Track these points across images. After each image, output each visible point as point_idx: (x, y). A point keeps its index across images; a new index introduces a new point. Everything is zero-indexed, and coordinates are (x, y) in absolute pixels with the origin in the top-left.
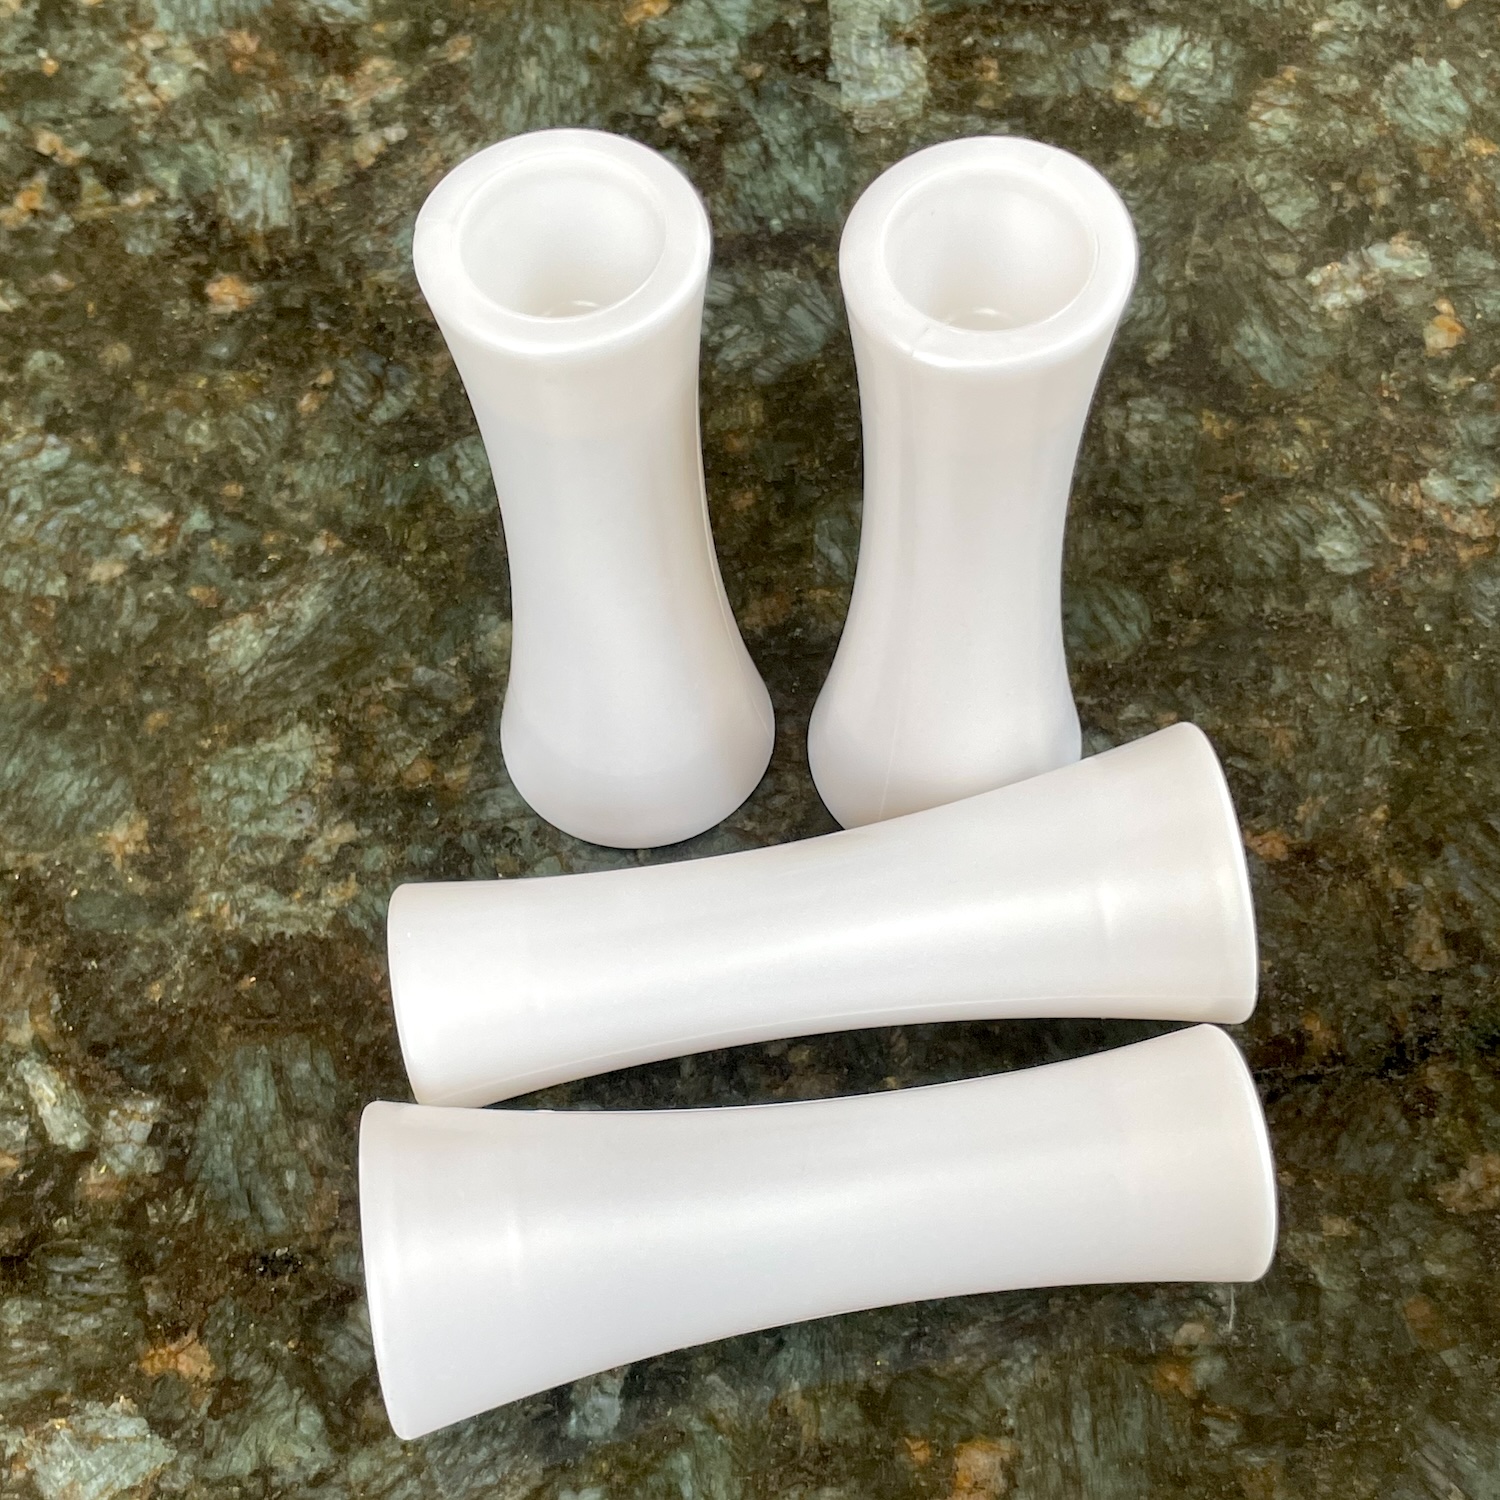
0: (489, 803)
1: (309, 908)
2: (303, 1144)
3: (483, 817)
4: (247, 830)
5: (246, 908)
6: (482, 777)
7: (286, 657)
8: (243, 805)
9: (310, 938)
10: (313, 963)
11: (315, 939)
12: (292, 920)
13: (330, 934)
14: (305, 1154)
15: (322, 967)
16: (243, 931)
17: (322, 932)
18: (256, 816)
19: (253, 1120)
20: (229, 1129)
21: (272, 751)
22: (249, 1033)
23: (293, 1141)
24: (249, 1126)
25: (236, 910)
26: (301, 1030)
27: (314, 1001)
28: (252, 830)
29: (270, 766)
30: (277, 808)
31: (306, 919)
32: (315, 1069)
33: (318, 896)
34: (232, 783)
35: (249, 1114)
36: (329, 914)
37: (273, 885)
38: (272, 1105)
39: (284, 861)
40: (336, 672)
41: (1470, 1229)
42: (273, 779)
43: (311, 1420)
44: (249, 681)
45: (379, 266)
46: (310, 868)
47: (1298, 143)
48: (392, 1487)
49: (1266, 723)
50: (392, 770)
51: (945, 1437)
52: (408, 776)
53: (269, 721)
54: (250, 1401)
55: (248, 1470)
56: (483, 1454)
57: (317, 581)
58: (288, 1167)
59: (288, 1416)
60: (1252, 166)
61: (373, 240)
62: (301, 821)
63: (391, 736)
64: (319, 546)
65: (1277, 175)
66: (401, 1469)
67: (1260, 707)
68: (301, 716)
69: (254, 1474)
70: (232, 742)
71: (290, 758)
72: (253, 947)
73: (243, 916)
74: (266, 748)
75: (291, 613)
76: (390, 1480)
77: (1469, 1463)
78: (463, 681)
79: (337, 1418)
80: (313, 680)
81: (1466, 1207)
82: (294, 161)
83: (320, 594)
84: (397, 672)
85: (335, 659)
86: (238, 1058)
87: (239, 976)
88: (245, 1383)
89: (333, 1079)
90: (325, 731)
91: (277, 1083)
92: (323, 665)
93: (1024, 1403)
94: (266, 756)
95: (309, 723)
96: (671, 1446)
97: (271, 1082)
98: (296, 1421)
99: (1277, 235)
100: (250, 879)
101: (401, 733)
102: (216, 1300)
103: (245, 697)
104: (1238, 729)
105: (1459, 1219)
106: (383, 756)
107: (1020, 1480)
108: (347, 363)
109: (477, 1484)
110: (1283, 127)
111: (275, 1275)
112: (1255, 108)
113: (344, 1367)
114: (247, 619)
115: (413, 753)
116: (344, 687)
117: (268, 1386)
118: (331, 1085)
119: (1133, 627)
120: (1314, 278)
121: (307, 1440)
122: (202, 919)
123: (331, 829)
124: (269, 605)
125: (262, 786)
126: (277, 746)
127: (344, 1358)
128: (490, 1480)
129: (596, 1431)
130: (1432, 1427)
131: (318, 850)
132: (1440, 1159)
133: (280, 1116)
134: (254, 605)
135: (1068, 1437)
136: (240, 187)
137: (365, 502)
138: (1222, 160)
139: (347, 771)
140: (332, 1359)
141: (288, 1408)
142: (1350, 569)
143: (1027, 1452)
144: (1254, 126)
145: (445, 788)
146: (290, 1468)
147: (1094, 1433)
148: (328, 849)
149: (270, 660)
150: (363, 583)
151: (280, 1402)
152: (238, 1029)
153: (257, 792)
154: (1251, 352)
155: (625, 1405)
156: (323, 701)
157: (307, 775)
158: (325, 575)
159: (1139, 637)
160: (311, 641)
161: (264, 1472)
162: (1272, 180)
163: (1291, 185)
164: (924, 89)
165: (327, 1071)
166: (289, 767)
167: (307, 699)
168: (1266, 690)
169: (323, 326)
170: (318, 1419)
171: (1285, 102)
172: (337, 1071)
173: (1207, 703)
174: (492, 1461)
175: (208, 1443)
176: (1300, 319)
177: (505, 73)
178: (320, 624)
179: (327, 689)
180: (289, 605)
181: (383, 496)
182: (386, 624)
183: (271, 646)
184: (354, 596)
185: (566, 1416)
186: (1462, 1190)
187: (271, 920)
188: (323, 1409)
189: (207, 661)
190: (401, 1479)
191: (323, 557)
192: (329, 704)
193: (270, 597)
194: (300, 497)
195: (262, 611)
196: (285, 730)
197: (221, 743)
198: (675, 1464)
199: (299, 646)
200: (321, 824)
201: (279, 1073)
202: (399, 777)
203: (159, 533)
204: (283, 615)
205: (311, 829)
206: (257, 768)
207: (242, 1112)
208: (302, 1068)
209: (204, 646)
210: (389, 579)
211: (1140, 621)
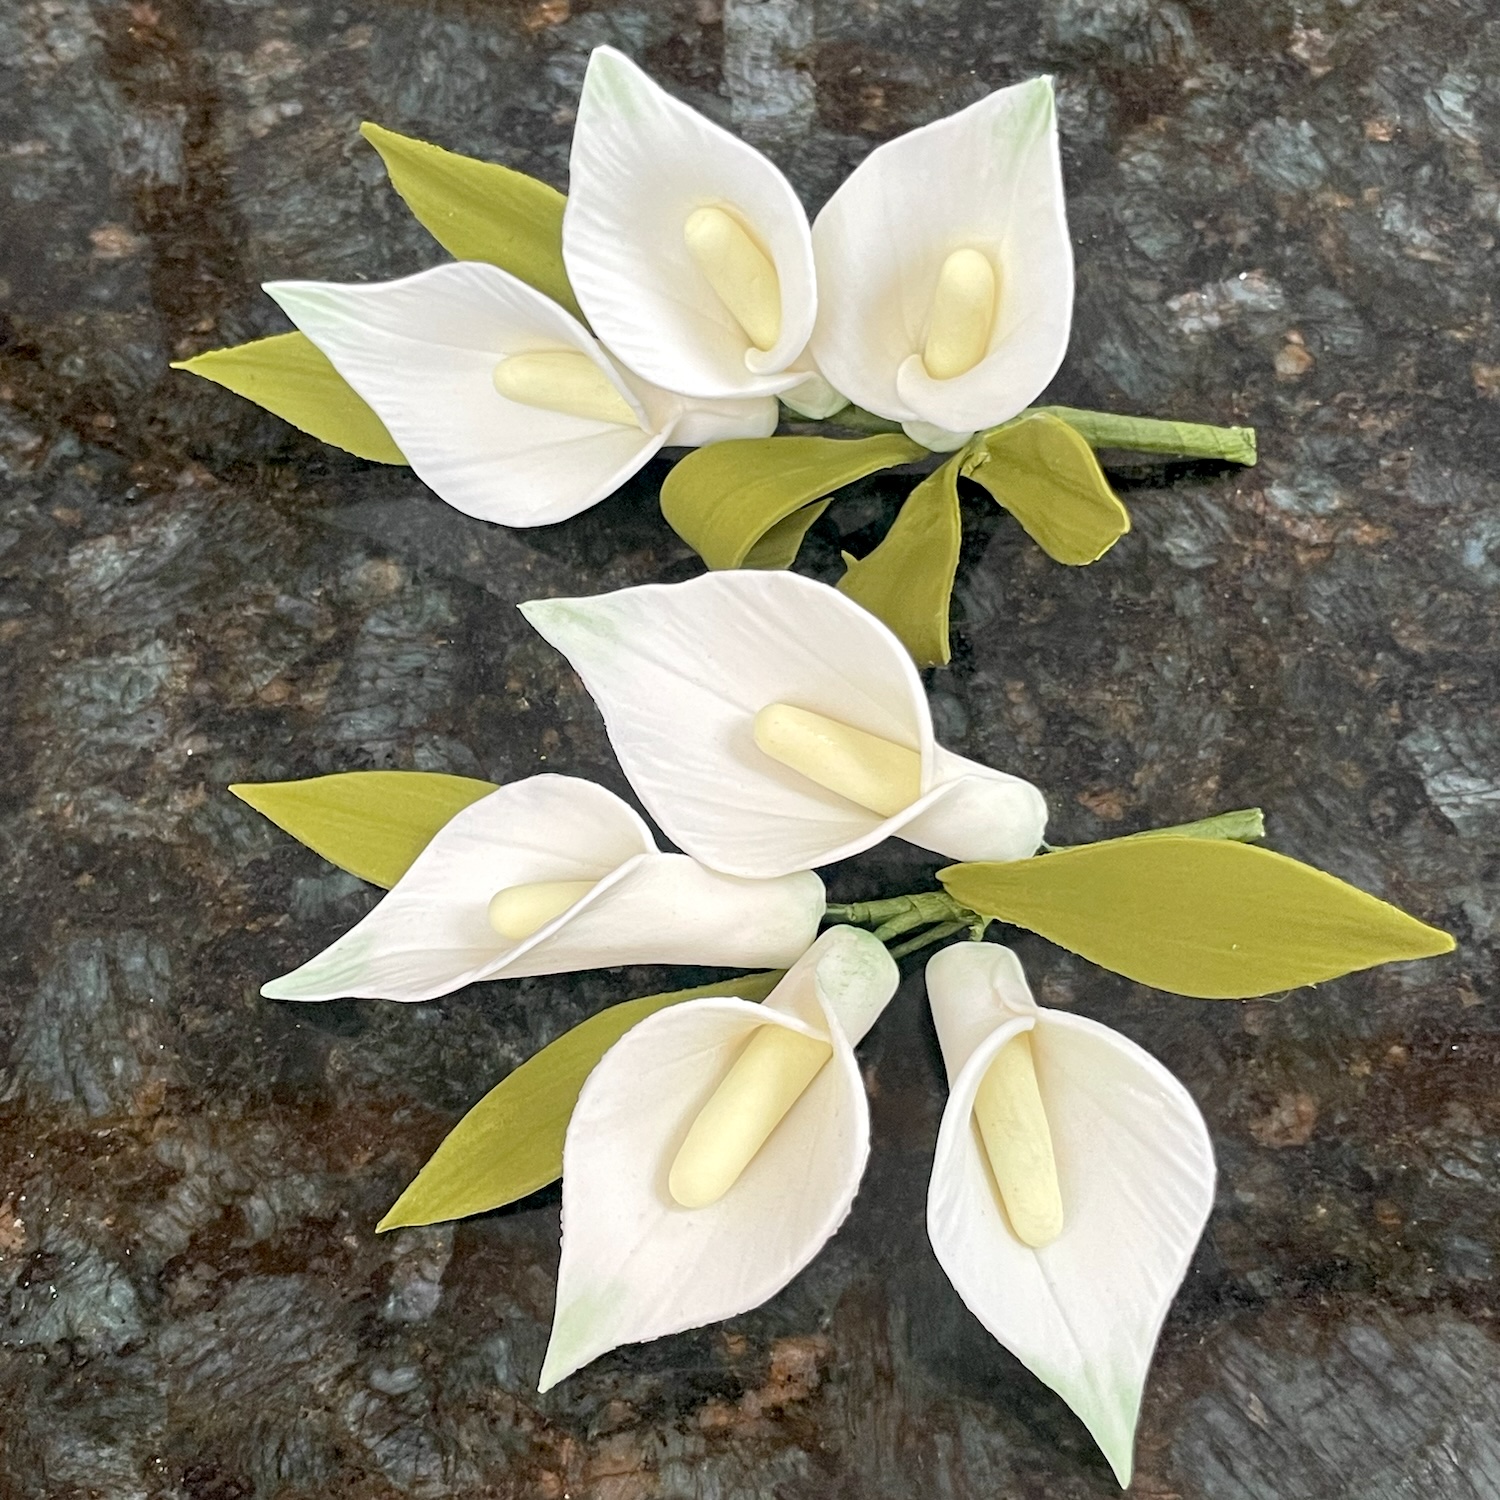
0: (345, 725)
1: (154, 813)
2: (133, 1034)
3: (338, 738)
4: (96, 736)
5: (90, 808)
6: (340, 701)
7: (147, 578)
8: (95, 712)
9: (154, 841)
10: (155, 863)
11: (158, 841)
12: (136, 823)
13: (174, 838)
14: (135, 1042)
15: (163, 868)
16: (85, 830)
17: (167, 836)
18: (106, 724)
19: (83, 1007)
20: (57, 1015)
21: (128, 664)
22: (85, 926)
23: (124, 1029)
24: (79, 1014)
25: (79, 809)
26: (136, 926)
27: (153, 899)
28: (103, 737)
29: (125, 678)
30: (128, 718)
31: (149, 822)
32: (150, 963)
33: (165, 801)
34: (84, 691)
35: (79, 1002)
36: (175, 819)
37: (120, 789)
38: (103, 995)
39: (133, 767)
40: (199, 593)
41: (1279, 1162)
42: (127, 690)
43: (122, 1293)
44: (108, 598)
45: (267, 227)
46: (158, 775)
47: (1164, 184)
48: (203, 1360)
49: (1108, 697)
50: (249, 689)
51: (762, 1332)
52: (264, 695)
53: (125, 635)
54: (61, 1272)
55: (55, 1338)
56: (298, 1331)
57: (184, 510)
58: (116, 1053)
59: (99, 1288)
60: (1121, 200)
61: (262, 203)
62: (152, 731)
63: (249, 658)
64: (188, 478)
65: (1145, 212)
66: (212, 1344)
67: (1104, 682)
68: (158, 635)
69: (62, 1341)
70: (87, 653)
71: (145, 672)
72: (96, 847)
73: (86, 817)
74: (122, 661)
75: (156, 537)
76: (201, 1352)
77: (1269, 1375)
78: (327, 613)
79: (150, 1293)
80: (174, 602)
81: (1277, 1142)
82: (188, 126)
83: (186, 521)
84: (258, 599)
85: (197, 582)
86: (71, 949)
87: (78, 873)
88: (58, 1256)
89: (167, 974)
90: (182, 648)
91: (111, 974)
92: (184, 588)
93: (842, 1303)
94: (121, 668)
95: (167, 640)
96: (488, 1332)
97: (104, 974)
98: (108, 1293)
99: (1139, 263)
100: (96, 783)
101: (259, 655)
102: (34, 1175)
103: (104, 613)
104: (1082, 700)
105: (1271, 1154)
106: (241, 676)
107: (834, 1376)
108: (228, 312)
109: (290, 1359)
110: (1151, 169)
111: (95, 1155)
112: (1125, 150)
113: (160, 1244)
114: (110, 541)
115: (270, 675)
116: (205, 609)
117: (79, 1261)
118: (164, 979)
119: (987, 604)
120: (1174, 305)
121: (118, 1312)
122: (43, 817)
123: (182, 741)
124: (134, 529)
125: (115, 696)
126: (132, 660)
127: (161, 1236)
128: (303, 1356)
129: (414, 1314)
130: (1235, 1341)
131: (166, 760)
132: (1254, 1097)
133: (111, 1007)
134: (120, 529)
135: (884, 1338)
136: (132, 147)
137: (237, 440)
138: (1092, 193)
139: (202, 687)
140: (147, 1236)
141: (99, 1281)
142: (1195, 564)
143: (841, 1349)
144: (1125, 166)
145: (301, 708)
146: (99, 1337)
147: (908, 1337)
148: (177, 759)
149: (131, 580)
150: (231, 515)
151: (92, 1275)
152: (73, 921)
153: (109, 702)
154: (1110, 366)
155: (444, 1292)
156: (182, 621)
157: (161, 689)
158: (192, 505)
159: (992, 612)
160: (173, 564)
161: (70, 1342)
162: (1138, 215)
163: (1157, 220)
164: (811, 110)
165: (161, 965)
166: (144, 680)
167: (166, 618)
168: (1110, 666)
169: (206, 278)
170: (130, 1293)
171: (1154, 147)
172: (172, 965)
173: (1053, 674)
174: (305, 1341)
175: (14, 1312)
176: (1158, 339)
177: (403, 63)
178: (184, 550)
179: (187, 610)
180: (154, 530)
181: (257, 436)
182: (252, 553)
183: (133, 566)
184: (221, 526)
185: (385, 1300)
186: (1275, 1126)
187: (114, 822)
188: (136, 1283)
189: (68, 577)
190: (211, 1352)
191: (191, 488)
192: (186, 625)
193: (135, 522)
194: (172, 432)
195: (127, 534)
196: (142, 645)
197: (76, 655)
198: (492, 1349)
199: (162, 569)
200: (172, 735)
201: (112, 965)
202: (254, 696)
203: (26, 456)
204: (147, 539)
205: (162, 739)
206: (110, 679)
207: (72, 999)
208: (137, 962)
209: (65, 563)
210: (256, 514)
211: (993, 598)
